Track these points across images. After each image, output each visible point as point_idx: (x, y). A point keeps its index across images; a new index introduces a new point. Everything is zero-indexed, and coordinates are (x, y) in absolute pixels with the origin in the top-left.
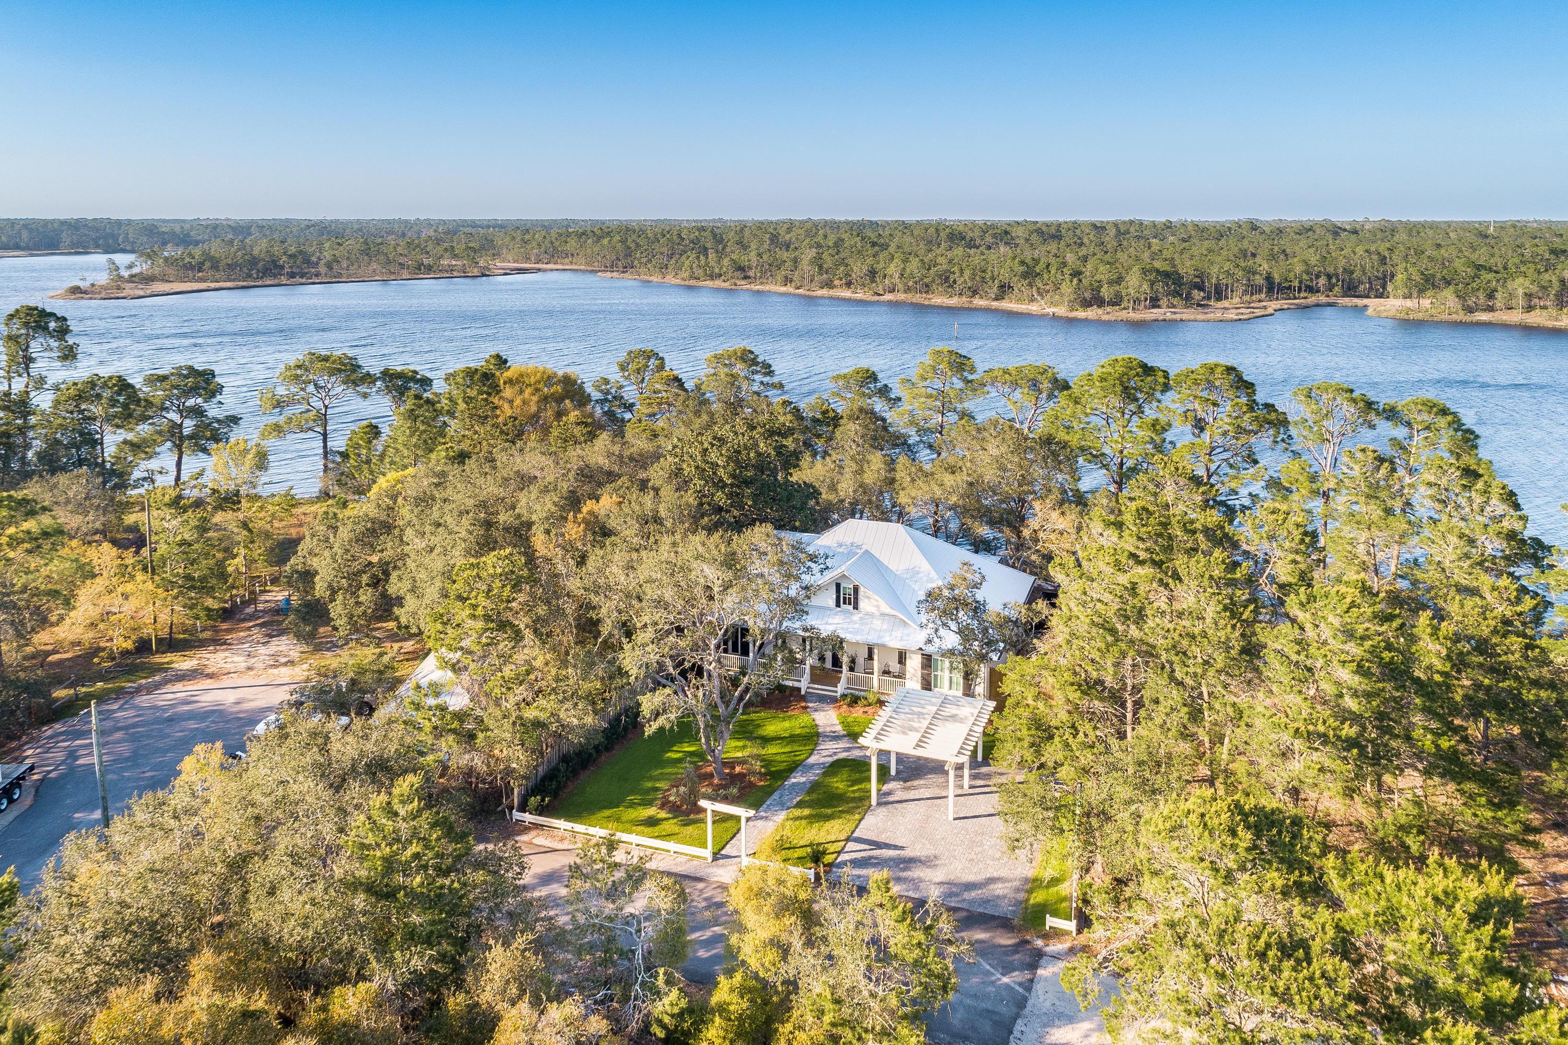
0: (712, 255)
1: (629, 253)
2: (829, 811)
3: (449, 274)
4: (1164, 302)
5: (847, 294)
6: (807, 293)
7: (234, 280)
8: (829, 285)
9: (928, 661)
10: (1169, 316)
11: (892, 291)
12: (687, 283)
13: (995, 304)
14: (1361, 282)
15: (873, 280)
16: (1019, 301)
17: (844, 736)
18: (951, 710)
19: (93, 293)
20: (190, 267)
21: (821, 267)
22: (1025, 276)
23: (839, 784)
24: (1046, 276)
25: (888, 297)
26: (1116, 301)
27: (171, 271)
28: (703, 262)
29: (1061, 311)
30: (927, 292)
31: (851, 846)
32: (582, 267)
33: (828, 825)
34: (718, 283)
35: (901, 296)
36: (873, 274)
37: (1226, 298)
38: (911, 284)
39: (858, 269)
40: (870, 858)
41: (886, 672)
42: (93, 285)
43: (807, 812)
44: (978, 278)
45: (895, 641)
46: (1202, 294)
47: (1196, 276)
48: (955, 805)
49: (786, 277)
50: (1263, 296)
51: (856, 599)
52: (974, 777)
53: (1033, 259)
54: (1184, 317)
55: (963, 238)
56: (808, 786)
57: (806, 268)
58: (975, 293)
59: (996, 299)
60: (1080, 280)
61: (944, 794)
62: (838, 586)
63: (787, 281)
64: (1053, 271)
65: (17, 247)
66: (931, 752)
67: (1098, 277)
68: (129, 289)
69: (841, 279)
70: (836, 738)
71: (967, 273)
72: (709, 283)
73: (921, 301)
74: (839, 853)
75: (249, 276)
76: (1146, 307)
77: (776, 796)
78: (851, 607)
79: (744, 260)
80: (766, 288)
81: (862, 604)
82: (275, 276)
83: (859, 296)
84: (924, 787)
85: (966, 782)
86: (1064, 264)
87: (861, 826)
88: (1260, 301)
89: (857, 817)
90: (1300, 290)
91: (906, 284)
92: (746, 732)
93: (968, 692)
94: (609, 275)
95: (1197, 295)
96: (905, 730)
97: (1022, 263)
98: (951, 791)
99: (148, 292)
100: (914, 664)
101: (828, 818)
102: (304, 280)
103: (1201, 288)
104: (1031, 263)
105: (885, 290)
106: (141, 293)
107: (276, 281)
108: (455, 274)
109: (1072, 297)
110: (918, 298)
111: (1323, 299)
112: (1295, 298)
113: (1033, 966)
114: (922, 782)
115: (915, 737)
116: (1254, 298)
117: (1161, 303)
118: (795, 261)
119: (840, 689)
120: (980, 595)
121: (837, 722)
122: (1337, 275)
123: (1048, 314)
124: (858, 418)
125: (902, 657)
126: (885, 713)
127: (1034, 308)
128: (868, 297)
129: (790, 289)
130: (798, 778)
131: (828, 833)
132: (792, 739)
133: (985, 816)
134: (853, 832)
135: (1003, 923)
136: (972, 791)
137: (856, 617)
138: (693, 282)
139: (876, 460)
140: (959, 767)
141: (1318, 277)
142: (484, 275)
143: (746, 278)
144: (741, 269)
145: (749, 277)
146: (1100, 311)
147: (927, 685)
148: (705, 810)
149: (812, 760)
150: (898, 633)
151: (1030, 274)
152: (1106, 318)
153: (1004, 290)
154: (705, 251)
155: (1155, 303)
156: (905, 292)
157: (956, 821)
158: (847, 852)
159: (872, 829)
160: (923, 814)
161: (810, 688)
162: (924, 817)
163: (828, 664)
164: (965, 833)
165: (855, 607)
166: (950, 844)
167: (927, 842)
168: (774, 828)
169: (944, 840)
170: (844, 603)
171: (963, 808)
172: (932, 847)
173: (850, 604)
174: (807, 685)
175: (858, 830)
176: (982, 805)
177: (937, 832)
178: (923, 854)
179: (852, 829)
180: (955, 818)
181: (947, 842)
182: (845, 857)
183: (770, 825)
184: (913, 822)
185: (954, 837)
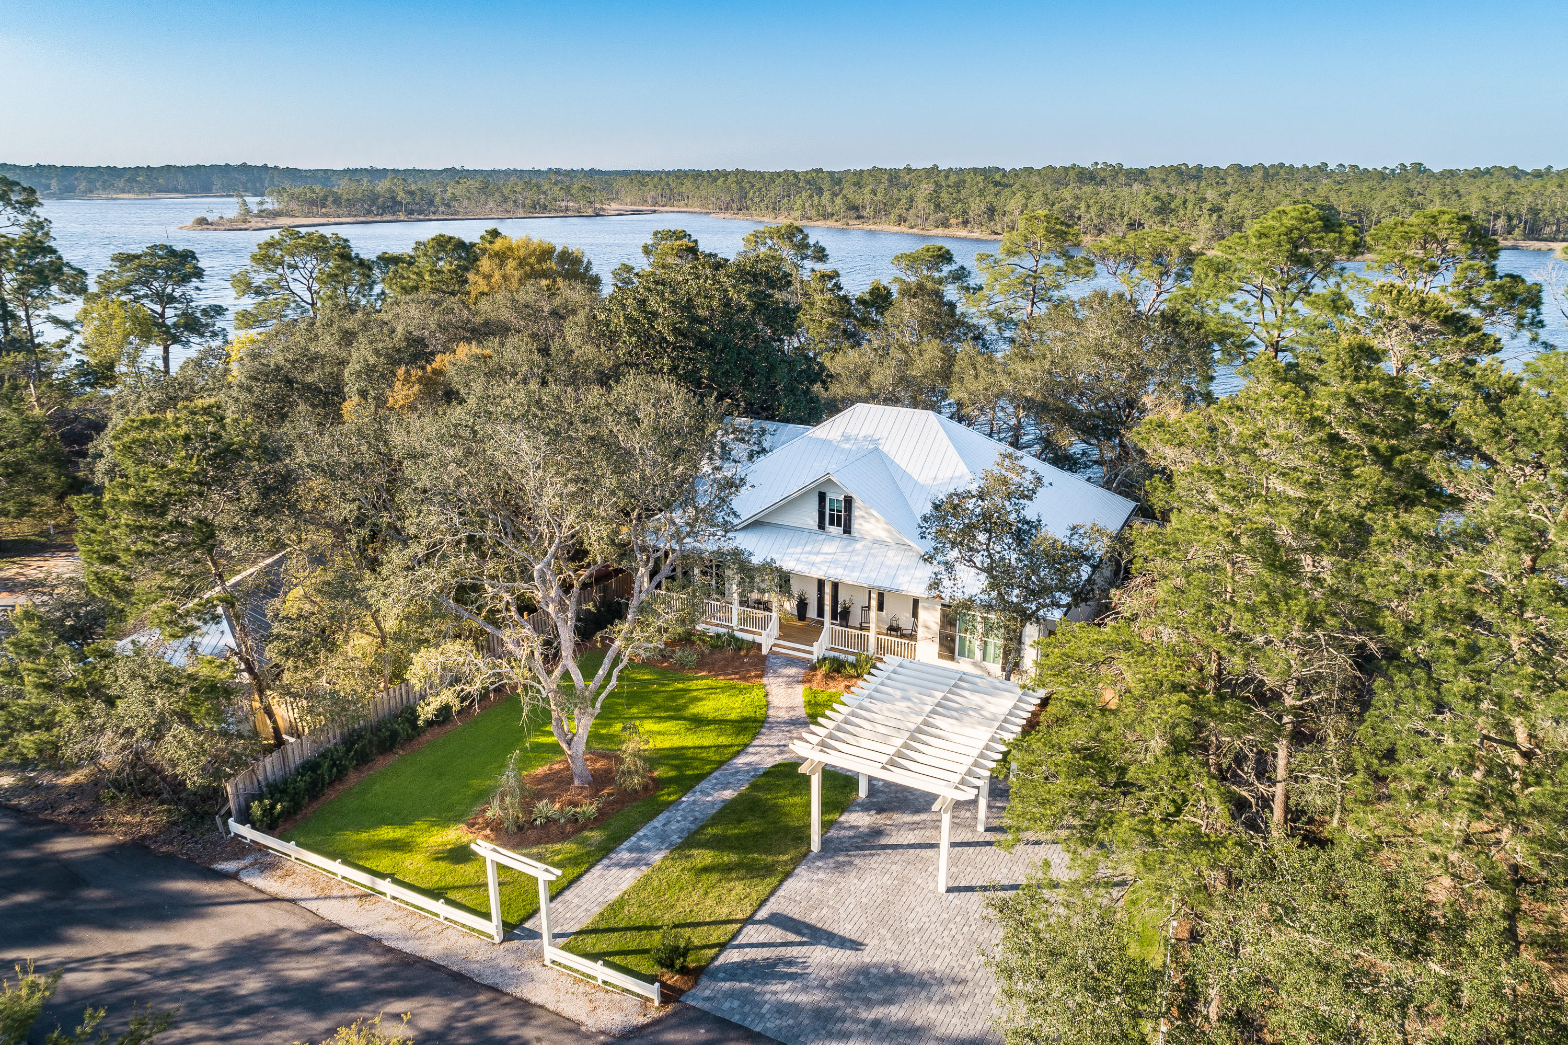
0: (827, 195)
1: (744, 197)
3: (564, 213)
5: (962, 233)
6: (921, 232)
7: (355, 216)
8: (945, 224)
14: (1547, 224)
15: (991, 218)
18: (981, 692)
19: (218, 224)
20: (313, 203)
21: (937, 206)
24: (1181, 212)
27: (294, 205)
28: (816, 202)
31: (751, 932)
32: (697, 210)
33: (724, 885)
36: (991, 211)
39: (977, 206)
40: (780, 960)
41: (886, 629)
42: (221, 218)
44: (1105, 215)
45: (905, 584)
47: (1353, 214)
49: (900, 216)
51: (849, 518)
53: (1169, 195)
56: (718, 806)
57: (922, 205)
58: (1101, 231)
60: (1220, 217)
62: (822, 497)
63: (901, 220)
65: (176, 190)
67: (1240, 214)
68: (255, 222)
69: (957, 217)
71: (1094, 210)
72: (821, 223)
74: (723, 946)
75: (369, 212)
78: (841, 529)
79: (857, 199)
80: (879, 227)
81: (858, 526)
82: (394, 213)
83: (976, 235)
86: (1204, 200)
93: (1010, 666)
94: (722, 215)
97: (1157, 198)
99: (270, 225)
100: (930, 618)
102: (422, 217)
104: (1166, 199)
106: (263, 225)
107: (394, 218)
108: (570, 213)
109: (1210, 234)
118: (911, 199)
119: (818, 649)
121: (800, 701)
122: (1519, 217)
124: (914, 296)
125: (916, 608)
128: (986, 236)
129: (904, 228)
130: (703, 795)
131: (720, 901)
136: (990, 837)
137: (850, 545)
139: (932, 348)
141: (1497, 217)
142: (598, 215)
143: (859, 217)
144: (855, 208)
145: (863, 217)
147: (948, 650)
149: (739, 762)
154: (820, 191)
157: (952, 895)
158: (740, 946)
159: (798, 898)
160: (895, 874)
161: (775, 645)
162: (896, 882)
163: (812, 613)
164: (963, 922)
165: (848, 530)
166: (929, 944)
167: (889, 935)
168: (633, 882)
169: (921, 934)
170: (831, 523)
171: (969, 869)
172: (895, 948)
173: (839, 525)
174: (772, 641)
175: (773, 899)
176: (1003, 865)
177: (913, 915)
178: (875, 960)
179: (763, 897)
180: (950, 890)
181: (925, 938)
182: (732, 956)
183: (628, 876)
184: (873, 891)
185: (941, 929)
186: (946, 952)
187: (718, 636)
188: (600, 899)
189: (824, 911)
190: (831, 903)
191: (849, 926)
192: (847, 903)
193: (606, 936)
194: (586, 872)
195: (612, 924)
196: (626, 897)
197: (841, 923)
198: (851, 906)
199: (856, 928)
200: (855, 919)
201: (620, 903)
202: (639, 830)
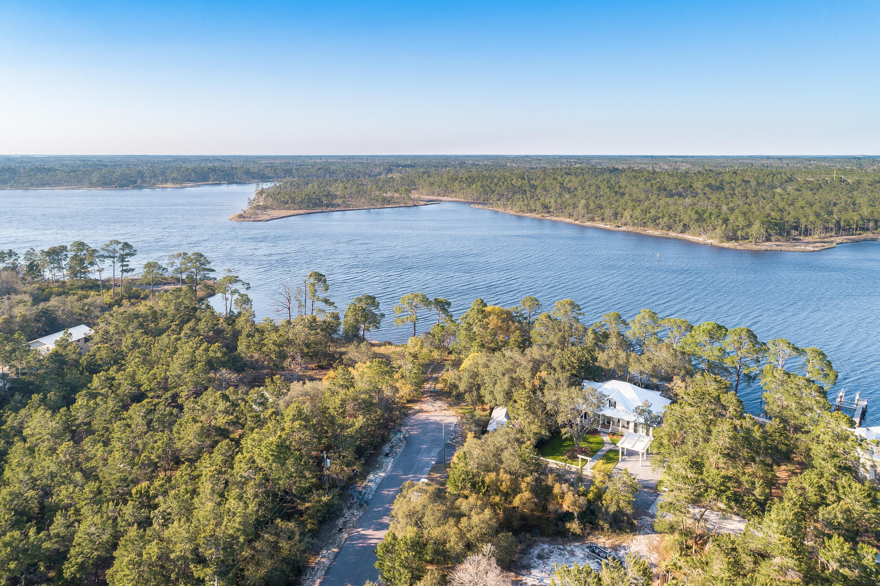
2: (609, 461)
4: (773, 238)
5: (601, 225)
6: (581, 224)
7: (302, 209)
8: (592, 219)
9: (636, 425)
10: (774, 248)
11: (626, 224)
12: (518, 214)
13: (680, 235)
15: (616, 218)
16: (694, 234)
17: (612, 443)
18: (642, 439)
19: (248, 218)
21: (588, 209)
22: (697, 220)
23: (611, 455)
24: (709, 221)
25: (624, 228)
26: (745, 238)
27: (275, 204)
29: (715, 242)
30: (644, 226)
31: (615, 470)
32: (462, 200)
34: (534, 215)
35: (630, 229)
36: (616, 214)
37: (810, 234)
38: (636, 221)
39: (608, 211)
40: (620, 472)
41: (623, 427)
43: (604, 461)
44: (672, 220)
45: (626, 419)
46: (797, 232)
47: (794, 222)
48: (641, 463)
49: (569, 213)
50: (833, 233)
51: (615, 405)
52: (647, 456)
53: (703, 210)
54: (783, 248)
55: (665, 190)
56: (603, 455)
57: (581, 210)
58: (670, 228)
59: (681, 233)
60: (727, 225)
61: (638, 460)
62: (610, 401)
63: (570, 215)
64: (713, 219)
66: (635, 449)
67: (737, 224)
69: (599, 217)
70: (609, 443)
71: (666, 218)
72: (529, 215)
73: (641, 232)
75: (309, 207)
76: (763, 241)
77: (596, 456)
78: (613, 407)
79: (547, 202)
80: (560, 219)
81: (617, 407)
82: (320, 207)
83: (608, 227)
84: (633, 458)
85: (645, 458)
86: (720, 214)
87: (617, 465)
88: (831, 237)
89: (616, 463)
90: (856, 230)
91: (633, 221)
92: (585, 440)
93: (647, 434)
95: (794, 233)
96: (629, 443)
97: (697, 212)
98: (640, 459)
99: (271, 217)
100: (632, 425)
101: (609, 463)
102: (333, 209)
103: (796, 228)
104: (701, 213)
105: (622, 224)
107: (321, 210)
108: (402, 205)
109: (722, 235)
110: (639, 230)
111: (870, 235)
112: (853, 235)
113: (657, 496)
114: (633, 456)
115: (632, 445)
116: (827, 235)
117: (772, 238)
118: (575, 205)
119: (610, 430)
120: (650, 409)
123: (708, 244)
125: (628, 423)
126: (624, 438)
127: (700, 239)
128: (613, 228)
129: (572, 220)
130: (599, 453)
131: (609, 466)
132: (598, 443)
133: (649, 466)
134: (615, 466)
135: (652, 488)
136: (646, 460)
137: (615, 410)
138: (521, 214)
140: (643, 454)
141: (869, 221)
142: (415, 205)
143: (548, 212)
144: (546, 207)
145: (550, 212)
146: (736, 244)
147: (635, 431)
148: (578, 458)
149: (603, 449)
150: (628, 416)
151: (700, 219)
152: (739, 248)
153: (686, 228)
154: (525, 192)
155: (768, 239)
156: (633, 226)
159: (620, 466)
161: (601, 429)
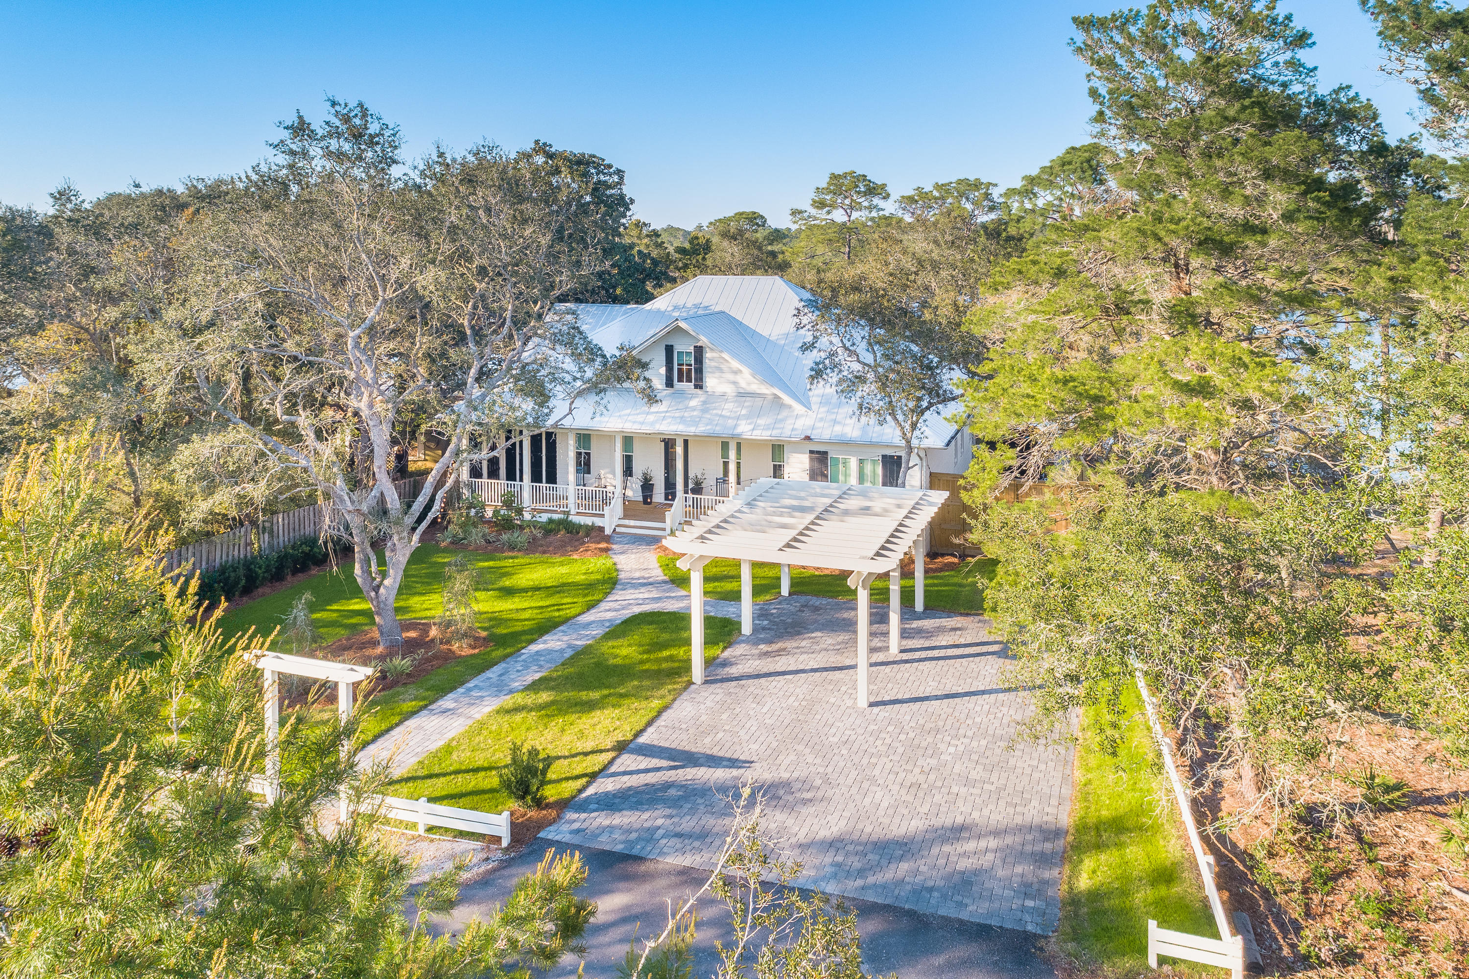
2: (595, 695)
17: (665, 582)
23: (629, 650)
31: (627, 761)
33: (585, 721)
40: (667, 786)
43: (545, 697)
45: (764, 431)
48: (871, 680)
51: (699, 371)
52: (905, 634)
56: (568, 654)
61: (848, 662)
62: (669, 350)
70: (645, 585)
74: (593, 776)
77: (492, 674)
78: (692, 385)
81: (709, 380)
85: (894, 641)
87: (660, 722)
89: (656, 704)
98: (864, 657)
101: (590, 706)
114: (795, 644)
119: (671, 522)
121: (657, 565)
130: (550, 644)
131: (581, 735)
132: (561, 588)
133: (937, 698)
134: (637, 735)
136: (905, 656)
137: (700, 401)
149: (592, 616)
150: (767, 420)
157: (876, 710)
158: (614, 775)
159: (684, 726)
160: (801, 697)
161: (618, 526)
162: (804, 703)
163: (659, 496)
164: (897, 731)
165: (699, 386)
166: (861, 754)
167: (808, 750)
168: (462, 730)
169: (848, 746)
170: (680, 380)
171: (890, 685)
172: (818, 761)
173: (689, 380)
174: (616, 521)
175: (650, 730)
176: (930, 679)
177: (833, 730)
178: (796, 775)
179: (638, 728)
180: (872, 705)
181: (854, 749)
182: (606, 785)
183: (455, 725)
184: (778, 713)
185: (872, 739)
186: (884, 759)
187: (551, 521)
188: (419, 750)
189: (720, 735)
190: (727, 727)
191: (754, 747)
192: (748, 726)
193: (429, 782)
194: (397, 725)
195: (437, 770)
196: (454, 743)
197: (745, 745)
198: (753, 729)
199: (764, 747)
200: (762, 739)
201: (448, 749)
202: (468, 681)
